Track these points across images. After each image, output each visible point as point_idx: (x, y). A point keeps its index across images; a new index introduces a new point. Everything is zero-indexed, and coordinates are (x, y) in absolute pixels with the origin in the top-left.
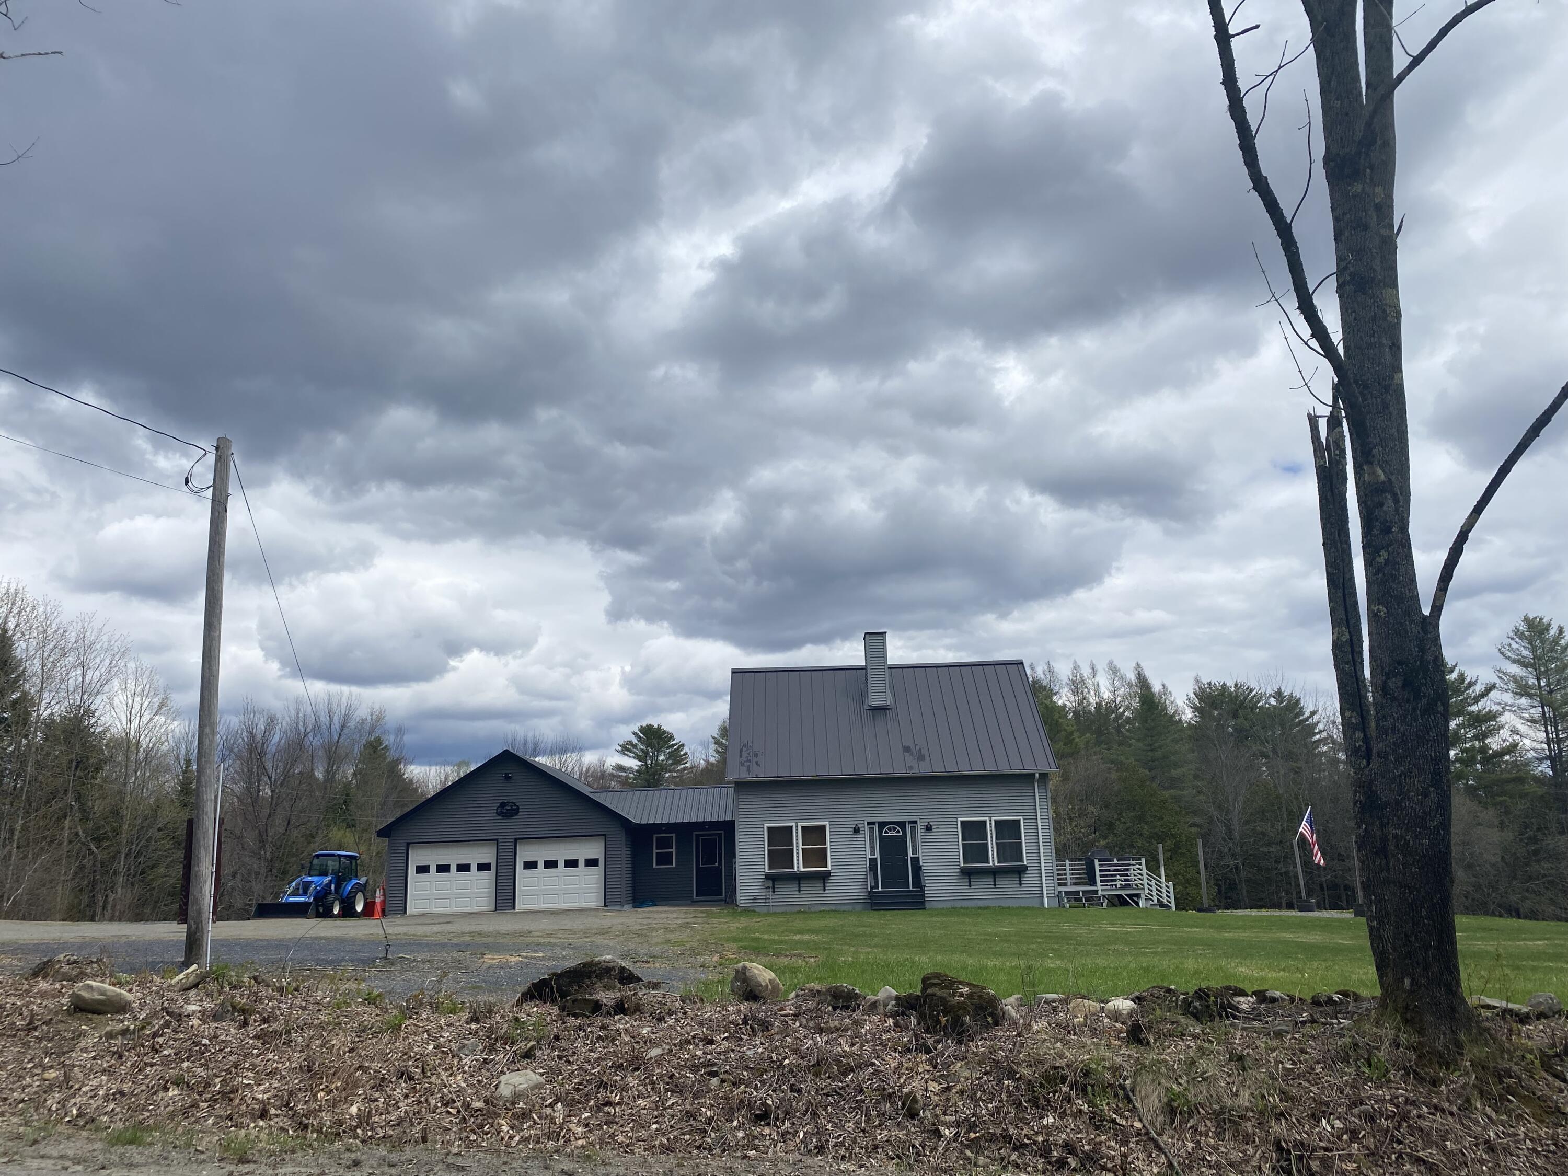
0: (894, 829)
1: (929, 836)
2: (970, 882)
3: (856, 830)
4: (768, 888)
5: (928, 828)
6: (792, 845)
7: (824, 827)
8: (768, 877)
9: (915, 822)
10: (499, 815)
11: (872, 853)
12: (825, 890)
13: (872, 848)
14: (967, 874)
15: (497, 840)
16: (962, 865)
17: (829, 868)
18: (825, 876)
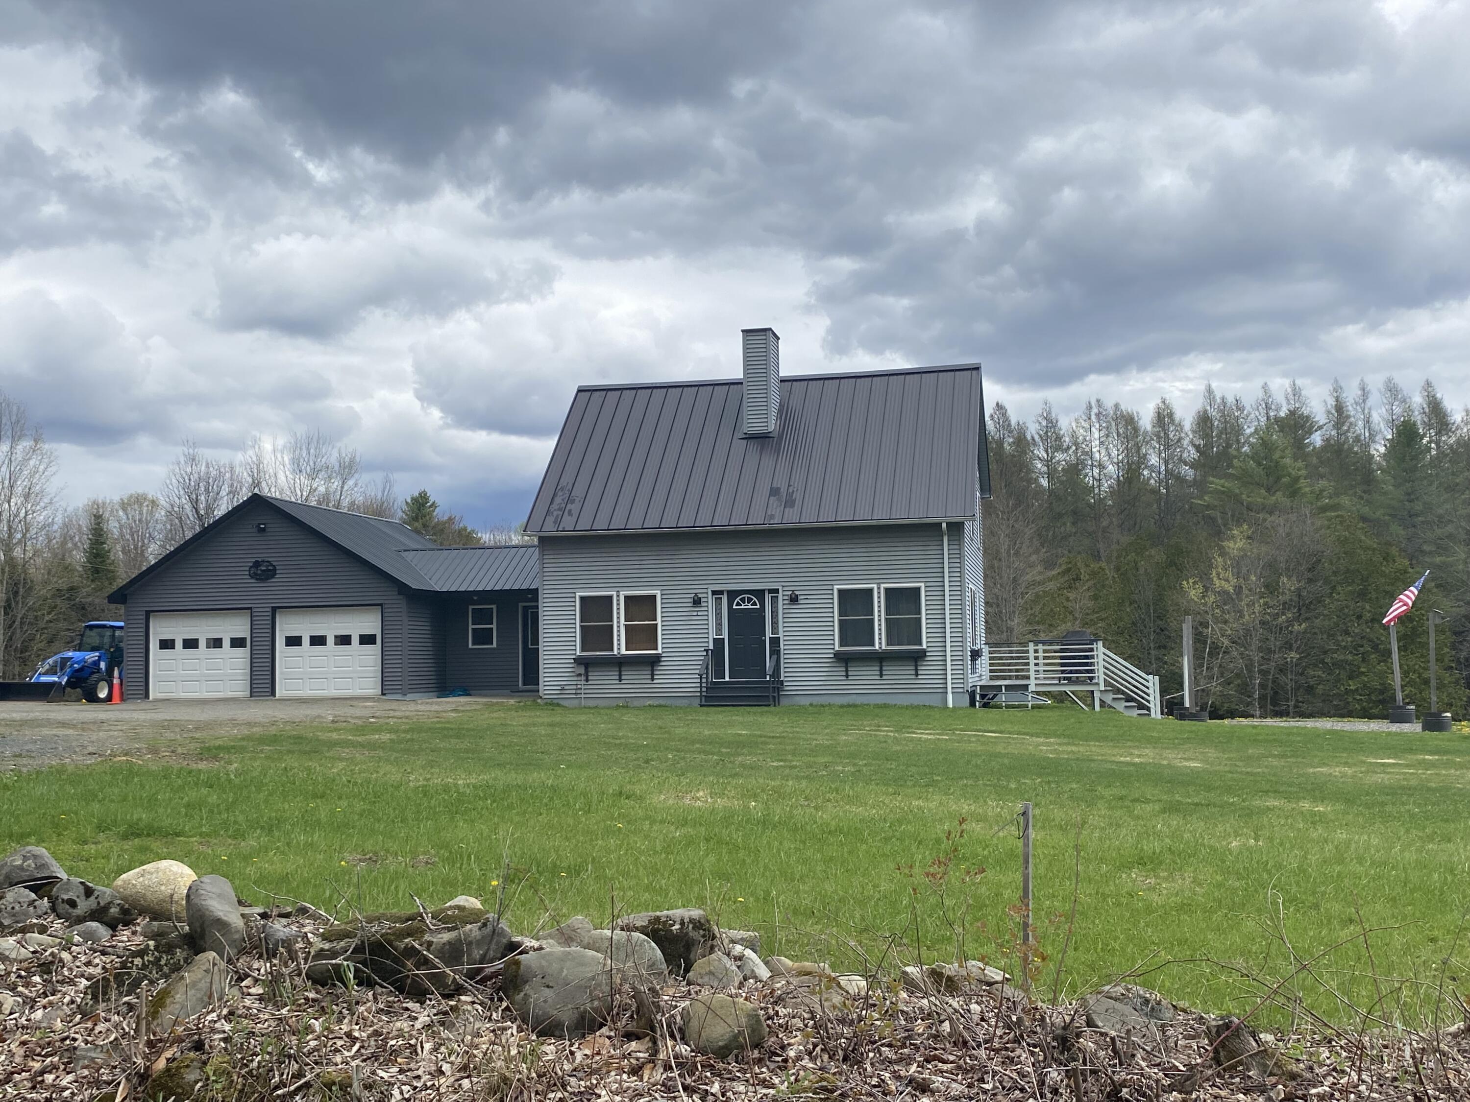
0: (750, 600)
1: (795, 610)
2: (847, 671)
3: (697, 602)
4: (580, 675)
5: (794, 599)
6: (612, 621)
7: (655, 596)
8: (578, 661)
9: (777, 591)
10: (252, 578)
11: (719, 631)
12: (653, 679)
13: (719, 625)
14: (843, 660)
15: (250, 608)
16: (837, 648)
17: (660, 651)
18: (653, 662)
